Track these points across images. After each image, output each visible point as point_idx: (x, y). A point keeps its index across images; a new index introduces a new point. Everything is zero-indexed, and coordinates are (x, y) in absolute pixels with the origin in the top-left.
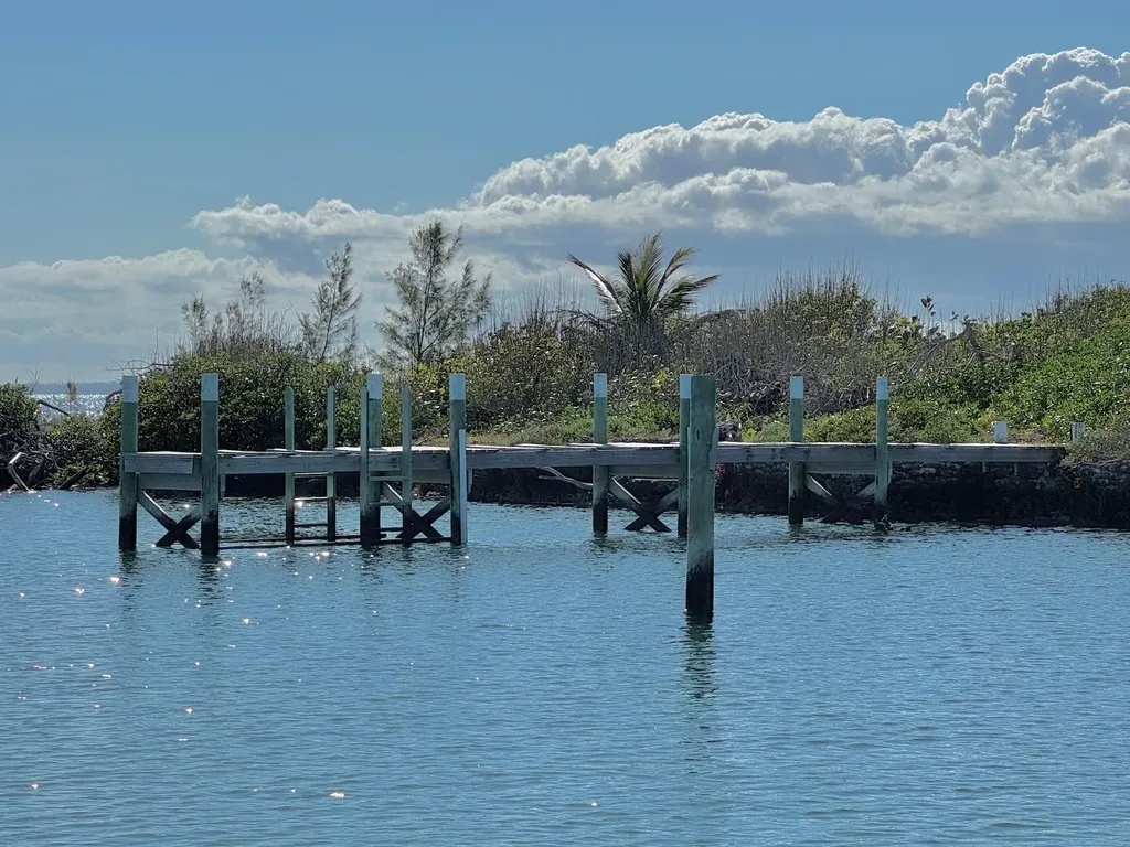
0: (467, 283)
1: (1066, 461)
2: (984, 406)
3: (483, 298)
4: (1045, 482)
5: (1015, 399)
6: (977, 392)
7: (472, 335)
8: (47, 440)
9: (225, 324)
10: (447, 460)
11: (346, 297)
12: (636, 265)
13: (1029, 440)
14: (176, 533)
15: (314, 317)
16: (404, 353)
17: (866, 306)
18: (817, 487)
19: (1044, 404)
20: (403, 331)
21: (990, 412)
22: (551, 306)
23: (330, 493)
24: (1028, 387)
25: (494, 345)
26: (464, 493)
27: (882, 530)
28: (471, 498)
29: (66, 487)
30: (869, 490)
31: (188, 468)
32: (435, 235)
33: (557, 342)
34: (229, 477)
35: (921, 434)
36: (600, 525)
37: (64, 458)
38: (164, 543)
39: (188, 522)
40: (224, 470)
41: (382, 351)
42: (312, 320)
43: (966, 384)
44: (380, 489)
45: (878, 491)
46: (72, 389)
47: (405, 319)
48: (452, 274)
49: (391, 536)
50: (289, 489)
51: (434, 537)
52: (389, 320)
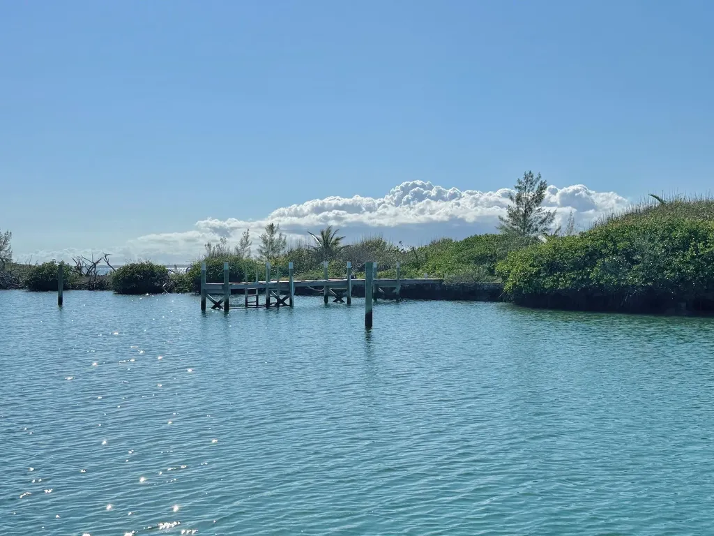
0: (280, 239)
1: (444, 283)
2: (418, 269)
3: (284, 242)
4: (437, 288)
5: (427, 267)
6: (417, 265)
7: (282, 252)
8: (172, 280)
9: (216, 250)
10: (288, 285)
11: (248, 243)
12: (325, 234)
13: (433, 278)
14: (217, 305)
15: (239, 247)
16: (264, 257)
17: (385, 243)
18: (381, 290)
19: (435, 268)
20: (264, 251)
21: (421, 270)
22: (303, 244)
23: (257, 294)
24: (431, 264)
25: (289, 255)
26: (293, 293)
27: (398, 302)
28: (294, 294)
29: (178, 292)
30: (394, 291)
31: (221, 288)
32: (271, 227)
33: (305, 253)
34: (232, 290)
35: (405, 276)
36: (326, 301)
37: (176, 284)
38: (214, 308)
39: (220, 302)
40: (230, 288)
41: (258, 256)
42: (239, 248)
43: (414, 263)
44: (270, 292)
45: (397, 291)
46: (176, 266)
47: (265, 248)
48: (276, 236)
49: (273, 305)
50: (246, 292)
51: (285, 305)
52: (260, 248)
